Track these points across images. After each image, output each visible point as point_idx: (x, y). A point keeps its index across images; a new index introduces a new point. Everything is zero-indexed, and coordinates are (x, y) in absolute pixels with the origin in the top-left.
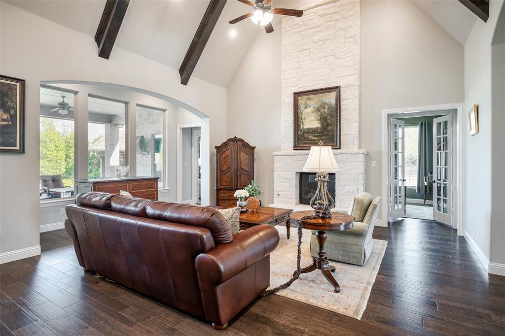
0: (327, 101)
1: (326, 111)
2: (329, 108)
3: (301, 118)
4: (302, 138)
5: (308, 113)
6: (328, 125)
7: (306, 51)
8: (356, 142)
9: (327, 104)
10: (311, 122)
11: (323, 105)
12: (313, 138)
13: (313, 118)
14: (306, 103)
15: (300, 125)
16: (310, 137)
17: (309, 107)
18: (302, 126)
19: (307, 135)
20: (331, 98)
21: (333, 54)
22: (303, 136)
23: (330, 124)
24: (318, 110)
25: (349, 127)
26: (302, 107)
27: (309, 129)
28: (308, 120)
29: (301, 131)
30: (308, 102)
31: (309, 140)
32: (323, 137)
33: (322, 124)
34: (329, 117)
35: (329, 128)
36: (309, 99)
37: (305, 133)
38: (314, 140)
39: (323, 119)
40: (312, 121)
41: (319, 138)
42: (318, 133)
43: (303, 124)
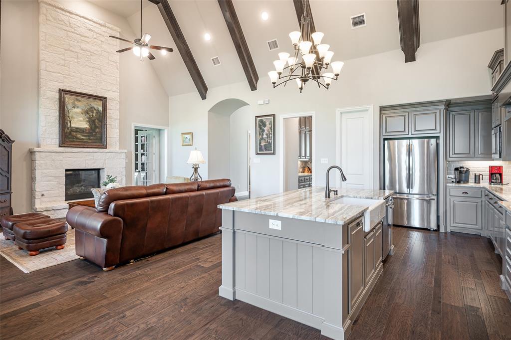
0: (96, 107)
1: (94, 115)
2: (97, 113)
3: (69, 117)
4: (70, 136)
5: (76, 112)
6: (96, 127)
7: (73, 53)
8: (118, 144)
9: (95, 110)
10: (79, 122)
11: (92, 109)
12: (81, 137)
13: (82, 119)
14: (74, 103)
15: (67, 123)
16: (79, 136)
17: (78, 107)
18: (69, 124)
19: (75, 133)
20: (98, 105)
21: (99, 68)
22: (70, 134)
23: (98, 127)
24: (87, 113)
25: (113, 132)
26: (69, 106)
27: (77, 128)
28: (76, 120)
29: (68, 129)
30: (76, 103)
31: (77, 138)
32: (92, 138)
33: (90, 125)
34: (96, 121)
35: (97, 130)
36: (77, 100)
37: (73, 132)
38: (83, 139)
39: (91, 121)
40: (81, 121)
41: (87, 137)
42: (87, 133)
43: (70, 122)
